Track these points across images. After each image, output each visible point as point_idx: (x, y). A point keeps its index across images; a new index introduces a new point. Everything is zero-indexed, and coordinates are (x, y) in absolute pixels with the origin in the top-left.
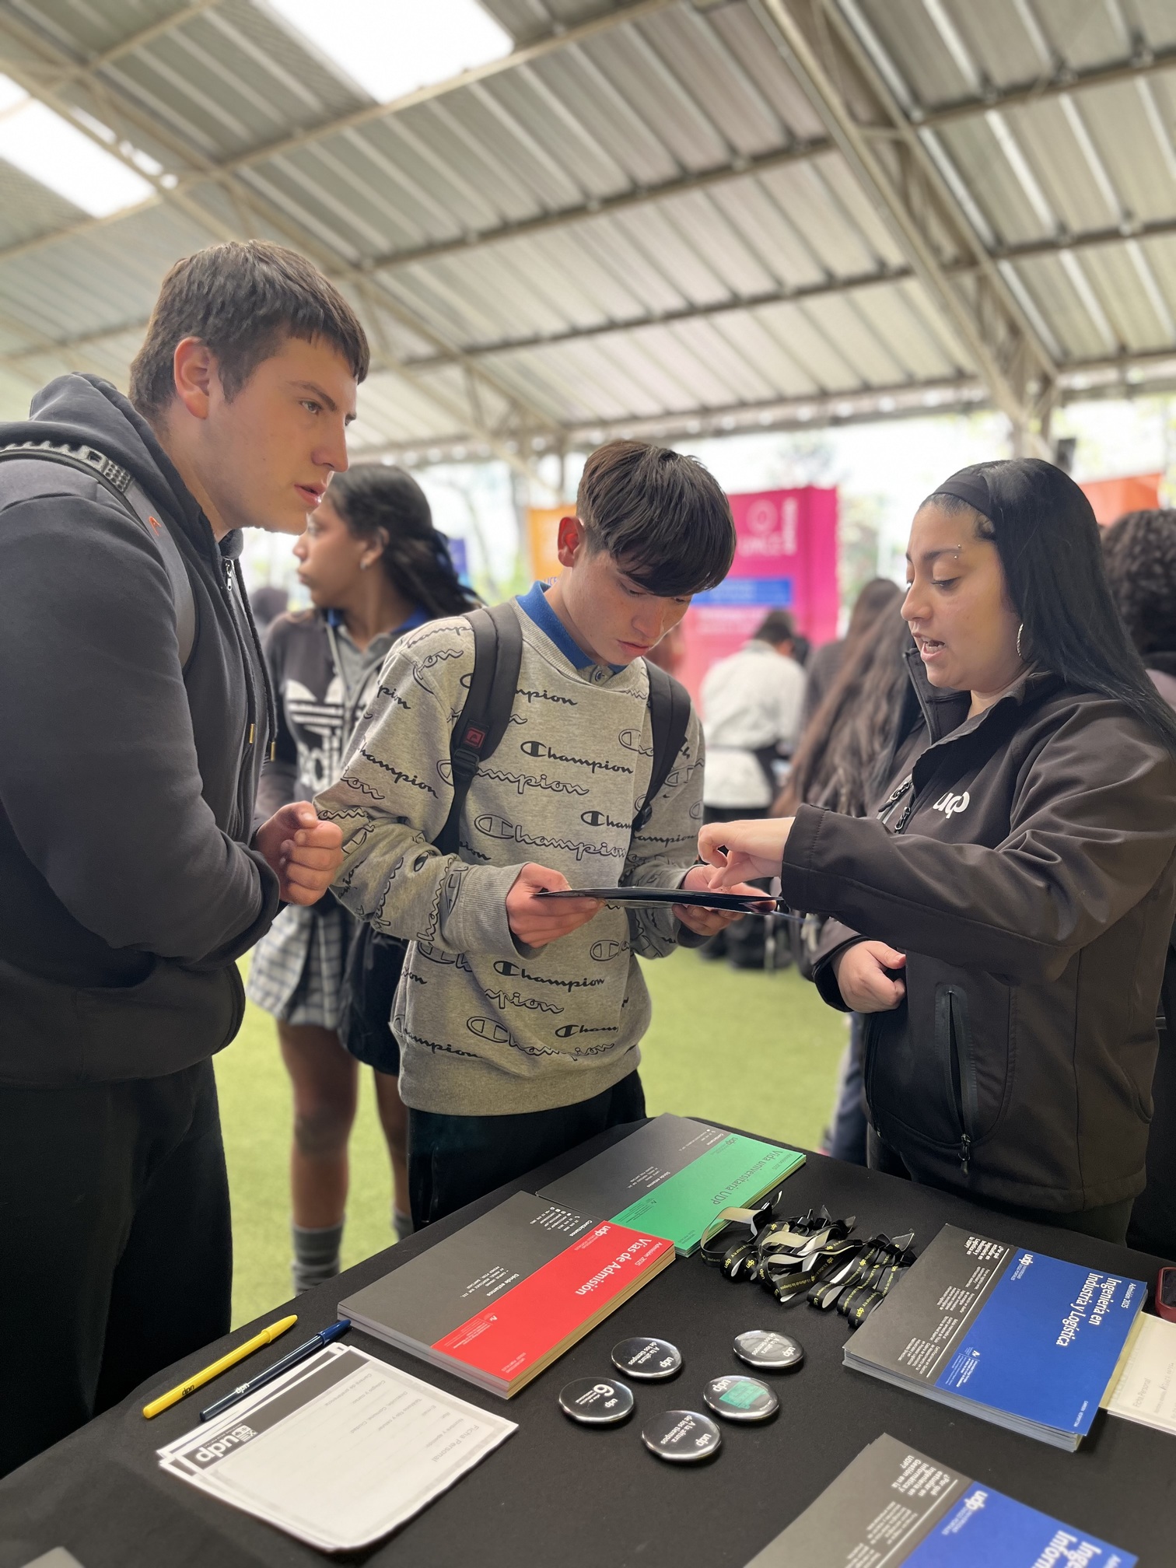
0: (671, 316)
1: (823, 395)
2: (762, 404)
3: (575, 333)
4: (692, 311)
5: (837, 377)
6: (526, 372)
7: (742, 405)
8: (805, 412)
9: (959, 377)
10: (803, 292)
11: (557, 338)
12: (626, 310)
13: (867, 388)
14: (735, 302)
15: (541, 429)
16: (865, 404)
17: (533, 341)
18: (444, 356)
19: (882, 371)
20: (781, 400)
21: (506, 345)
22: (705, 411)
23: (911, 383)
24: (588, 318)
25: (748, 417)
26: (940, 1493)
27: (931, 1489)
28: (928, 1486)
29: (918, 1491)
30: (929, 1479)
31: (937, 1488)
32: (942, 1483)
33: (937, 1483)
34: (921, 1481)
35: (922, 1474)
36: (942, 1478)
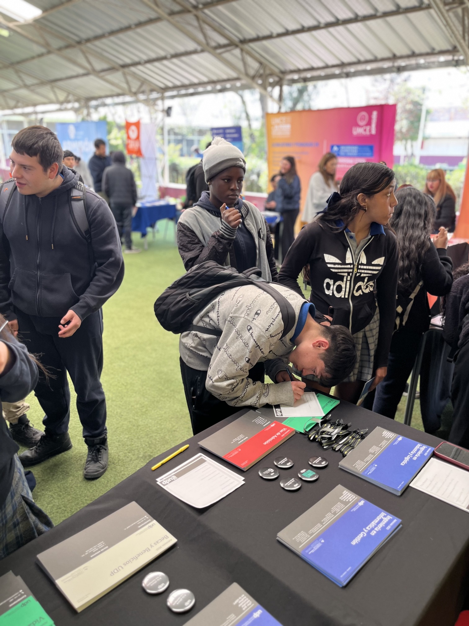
0: (329, 25)
1: (395, 57)
2: (367, 62)
3: (287, 33)
4: (337, 23)
5: (400, 50)
6: (266, 50)
7: (359, 62)
8: (386, 65)
9: (454, 50)
10: (386, 14)
11: (280, 35)
12: (309, 22)
13: (413, 55)
14: (356, 19)
15: (271, 75)
16: (413, 61)
17: (269, 37)
18: (232, 44)
19: (421, 48)
20: (376, 60)
21: (258, 39)
22: (342, 65)
23: (433, 53)
24: (292, 26)
25: (361, 67)
26: (352, 501)
27: (350, 499)
28: (349, 499)
29: (346, 500)
30: (350, 497)
31: (352, 499)
32: (353, 498)
33: (352, 498)
34: (347, 497)
35: (348, 495)
36: (353, 497)
